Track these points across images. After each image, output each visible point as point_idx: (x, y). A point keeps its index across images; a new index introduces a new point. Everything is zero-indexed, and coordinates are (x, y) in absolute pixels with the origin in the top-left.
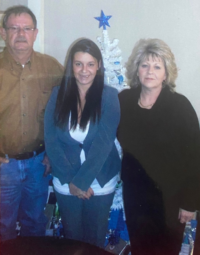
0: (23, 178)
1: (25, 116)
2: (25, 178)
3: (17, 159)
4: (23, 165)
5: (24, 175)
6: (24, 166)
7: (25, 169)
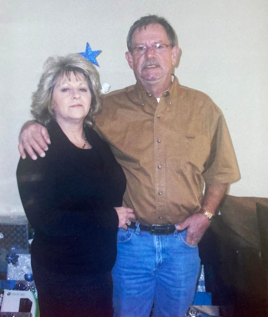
0: (159, 261)
1: (160, 168)
2: (161, 262)
3: (152, 233)
4: (160, 243)
5: (161, 257)
6: (162, 244)
7: (162, 248)
